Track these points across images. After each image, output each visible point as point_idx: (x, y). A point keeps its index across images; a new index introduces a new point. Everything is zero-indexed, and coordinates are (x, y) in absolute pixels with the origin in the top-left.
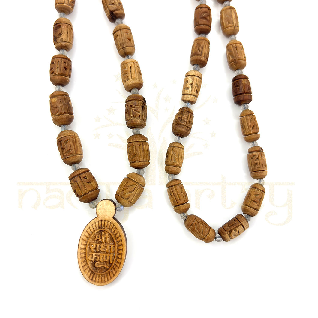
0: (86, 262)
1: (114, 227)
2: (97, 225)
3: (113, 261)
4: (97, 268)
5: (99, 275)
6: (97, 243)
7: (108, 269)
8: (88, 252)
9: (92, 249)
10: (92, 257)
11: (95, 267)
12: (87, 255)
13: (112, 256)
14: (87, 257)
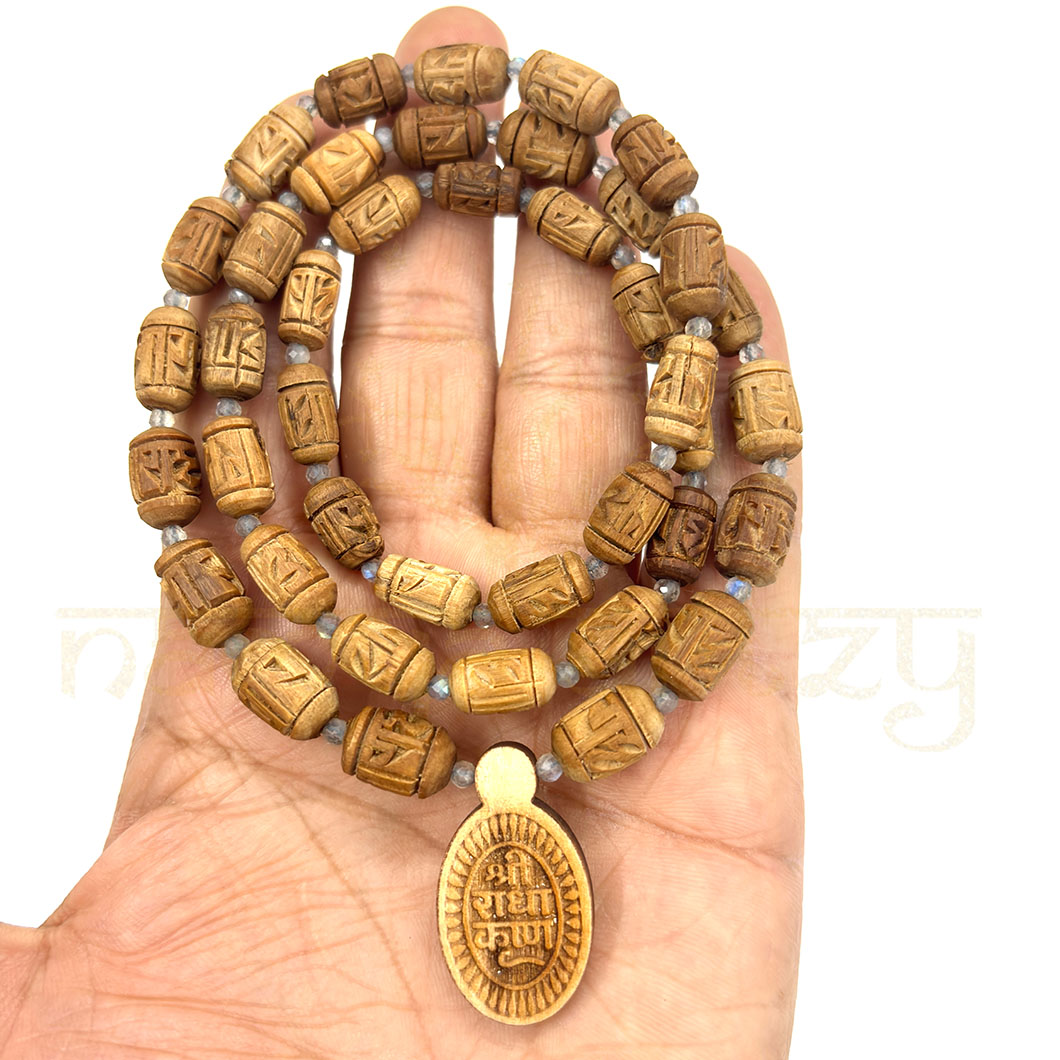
0: (470, 954)
1: (542, 831)
2: (488, 832)
3: (555, 940)
4: (506, 971)
5: (518, 991)
6: (494, 889)
7: (544, 968)
8: (471, 923)
9: (483, 912)
10: (486, 938)
11: (502, 968)
12: (469, 931)
13: (549, 925)
14: (470, 938)
